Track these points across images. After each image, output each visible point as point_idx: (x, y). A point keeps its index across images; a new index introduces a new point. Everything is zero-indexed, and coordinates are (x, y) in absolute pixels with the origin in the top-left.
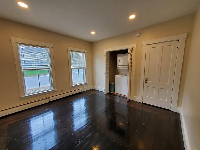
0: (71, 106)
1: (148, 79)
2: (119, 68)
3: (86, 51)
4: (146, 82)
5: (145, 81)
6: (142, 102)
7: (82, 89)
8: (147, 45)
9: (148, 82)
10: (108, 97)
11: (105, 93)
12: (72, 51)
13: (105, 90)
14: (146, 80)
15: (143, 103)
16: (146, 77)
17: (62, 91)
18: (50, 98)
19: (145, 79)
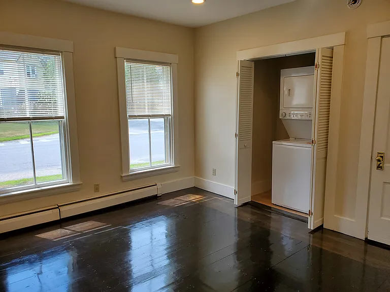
0: (126, 234)
1: (385, 158)
2: (287, 117)
3: (174, 58)
4: (379, 167)
5: (375, 164)
6: (366, 238)
7: (159, 186)
8: (382, 37)
9: (386, 165)
10: (248, 217)
11: (236, 203)
12: (129, 60)
13: (236, 192)
14: (379, 160)
15: (368, 242)
16: (380, 148)
17: (97, 189)
18: (62, 209)
19: (375, 154)
